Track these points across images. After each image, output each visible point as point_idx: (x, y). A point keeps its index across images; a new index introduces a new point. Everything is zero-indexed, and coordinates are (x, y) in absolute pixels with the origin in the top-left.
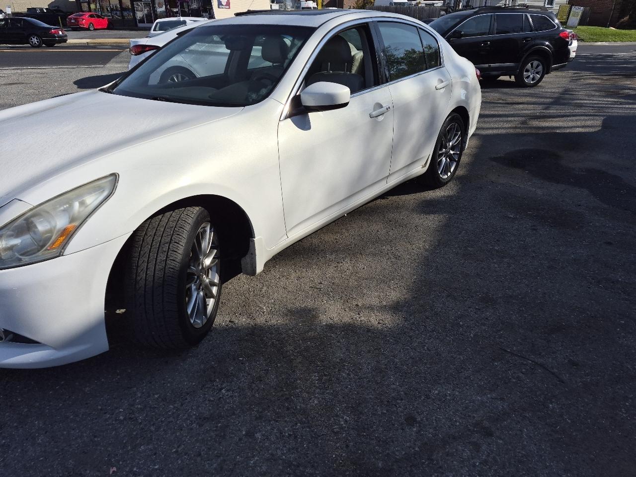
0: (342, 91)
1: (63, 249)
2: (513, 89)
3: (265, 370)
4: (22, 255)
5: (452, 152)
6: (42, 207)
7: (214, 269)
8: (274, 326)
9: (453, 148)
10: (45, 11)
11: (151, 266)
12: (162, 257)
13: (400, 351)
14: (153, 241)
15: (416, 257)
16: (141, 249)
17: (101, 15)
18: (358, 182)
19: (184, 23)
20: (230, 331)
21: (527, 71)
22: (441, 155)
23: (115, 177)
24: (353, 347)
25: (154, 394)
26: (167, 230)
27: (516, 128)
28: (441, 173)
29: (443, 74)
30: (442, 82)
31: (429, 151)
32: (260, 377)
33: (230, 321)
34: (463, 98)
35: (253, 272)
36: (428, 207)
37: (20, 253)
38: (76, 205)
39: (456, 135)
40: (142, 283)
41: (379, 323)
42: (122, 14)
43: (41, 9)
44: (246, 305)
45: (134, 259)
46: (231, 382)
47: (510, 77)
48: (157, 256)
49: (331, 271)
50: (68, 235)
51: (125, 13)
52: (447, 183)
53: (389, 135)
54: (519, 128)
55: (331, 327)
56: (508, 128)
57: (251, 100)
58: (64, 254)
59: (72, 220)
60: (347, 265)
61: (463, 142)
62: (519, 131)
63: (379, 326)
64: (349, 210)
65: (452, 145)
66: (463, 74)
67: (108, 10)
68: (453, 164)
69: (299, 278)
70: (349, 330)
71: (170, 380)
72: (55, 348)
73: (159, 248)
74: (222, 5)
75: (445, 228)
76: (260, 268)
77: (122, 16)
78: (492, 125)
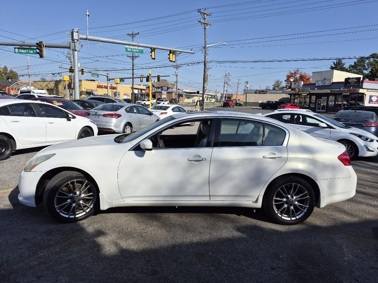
10: (274, 102)
23: (55, 155)
51: (311, 104)
58: (31, 171)
74: (373, 102)
77: (309, 106)
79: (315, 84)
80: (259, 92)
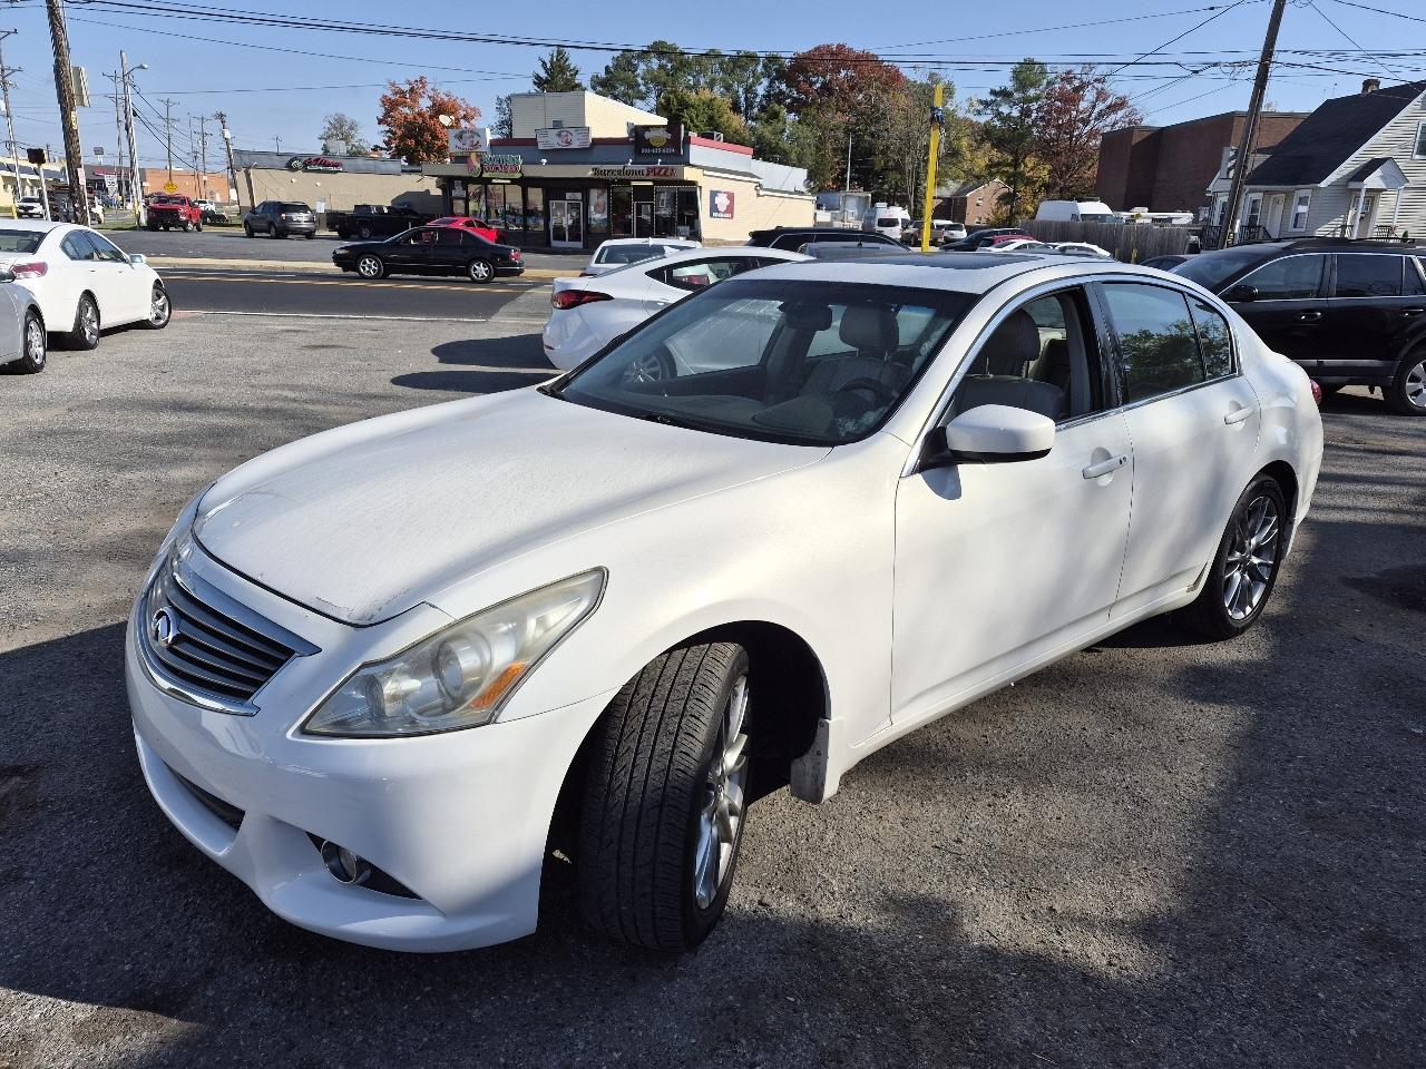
0: (1037, 426)
1: (497, 709)
2: (1379, 418)
3: (848, 1037)
4: (420, 713)
5: (1256, 561)
6: (472, 622)
7: (736, 777)
8: (860, 930)
9: (1258, 552)
10: (386, 211)
11: (643, 760)
12: (665, 744)
13: (1170, 1045)
14: (649, 707)
15: (1184, 806)
16: (626, 720)
17: (487, 222)
18: (1051, 613)
19: (659, 250)
20: (761, 926)
21: (1415, 379)
22: (1231, 565)
23: (601, 574)
24: (1051, 1016)
25: (611, 1051)
26: (679, 688)
27: (1398, 511)
28: (1231, 607)
29: (1239, 391)
30: (1240, 408)
31: (1205, 556)
32: (837, 1052)
33: (760, 903)
34: (1283, 441)
35: (815, 796)
36: (1205, 685)
37: (417, 709)
38: (532, 623)
39: (1266, 523)
40: (620, 795)
41: (1110, 964)
42: (525, 221)
43: (380, 208)
44: (791, 866)
45: (611, 741)
46: (773, 1053)
47: (1372, 391)
48: (655, 743)
49: (980, 816)
50: (508, 682)
51: (530, 222)
52: (1242, 631)
53: (1121, 515)
54: (1407, 512)
55: (992, 955)
56: (1381, 510)
57: (843, 434)
58: (498, 721)
59: (520, 655)
60: (1016, 803)
61: (1282, 539)
62: (1407, 519)
63: (1112, 972)
64: (1021, 674)
65: (1258, 544)
66: (1283, 390)
67: (497, 214)
68: (1256, 586)
69: (905, 822)
70: (1037, 968)
71: (641, 1021)
72: (443, 913)
73: (660, 723)
74: (719, 212)
75: (1251, 742)
76: (831, 786)
77: (526, 226)
78: (1339, 501)
79: (533, 142)
80: (306, 164)
